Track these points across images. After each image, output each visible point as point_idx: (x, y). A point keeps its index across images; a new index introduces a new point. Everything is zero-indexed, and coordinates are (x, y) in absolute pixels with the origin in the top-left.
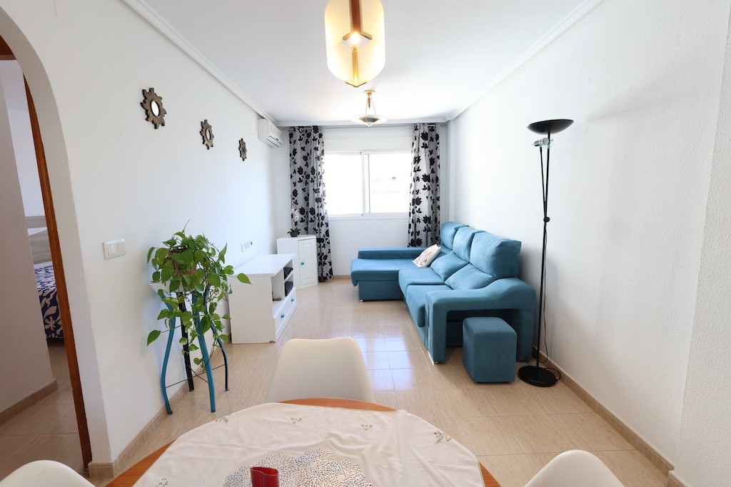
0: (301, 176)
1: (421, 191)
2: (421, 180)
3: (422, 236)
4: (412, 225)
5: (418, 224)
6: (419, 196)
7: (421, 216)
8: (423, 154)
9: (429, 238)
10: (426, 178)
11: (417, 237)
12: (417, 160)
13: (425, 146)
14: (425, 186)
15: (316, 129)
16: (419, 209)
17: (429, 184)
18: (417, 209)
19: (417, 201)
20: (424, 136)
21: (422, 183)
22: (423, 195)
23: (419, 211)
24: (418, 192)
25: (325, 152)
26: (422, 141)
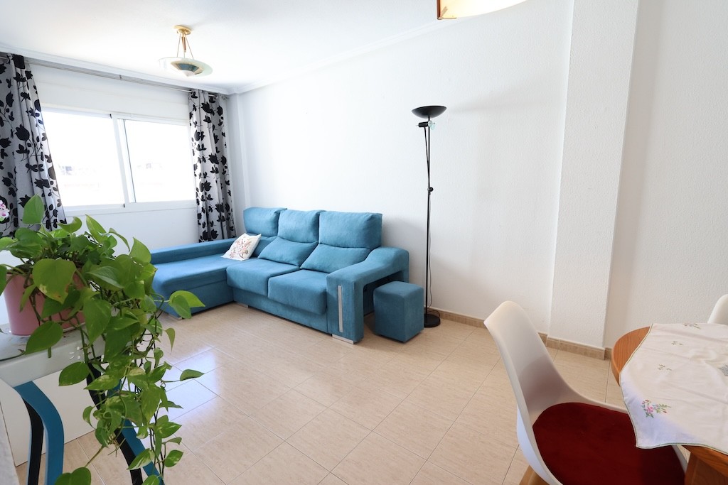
1: (209, 174)
2: (208, 162)
3: (217, 227)
4: (204, 215)
5: (210, 213)
6: (208, 180)
7: (213, 204)
8: (206, 128)
9: (225, 228)
10: (213, 159)
11: (212, 229)
12: (200, 136)
13: (208, 120)
14: (212, 168)
15: (19, 61)
16: (209, 196)
17: (217, 166)
18: (207, 196)
19: (206, 186)
20: (206, 107)
21: (210, 165)
22: (212, 178)
23: (210, 198)
24: (205, 175)
26: (204, 114)
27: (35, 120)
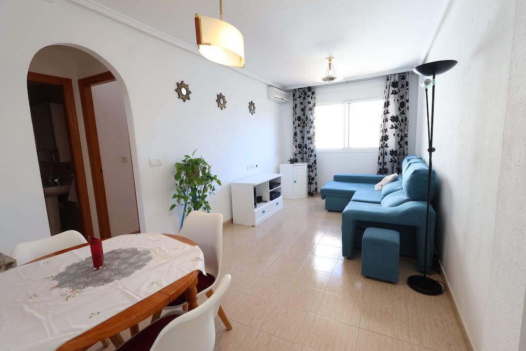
0: (299, 122)
1: (389, 130)
2: (389, 121)
3: (389, 166)
4: (381, 158)
5: (385, 156)
6: (387, 133)
7: (388, 150)
8: (392, 99)
9: (395, 168)
10: (394, 119)
11: (385, 167)
12: (387, 104)
13: (394, 93)
14: (392, 125)
15: (309, 89)
16: (387, 145)
17: (397, 124)
18: (385, 145)
19: (385, 138)
20: (395, 84)
21: (390, 123)
22: (391, 133)
23: (387, 146)
24: (386, 130)
25: (316, 104)
26: (392, 89)
27: (311, 112)
